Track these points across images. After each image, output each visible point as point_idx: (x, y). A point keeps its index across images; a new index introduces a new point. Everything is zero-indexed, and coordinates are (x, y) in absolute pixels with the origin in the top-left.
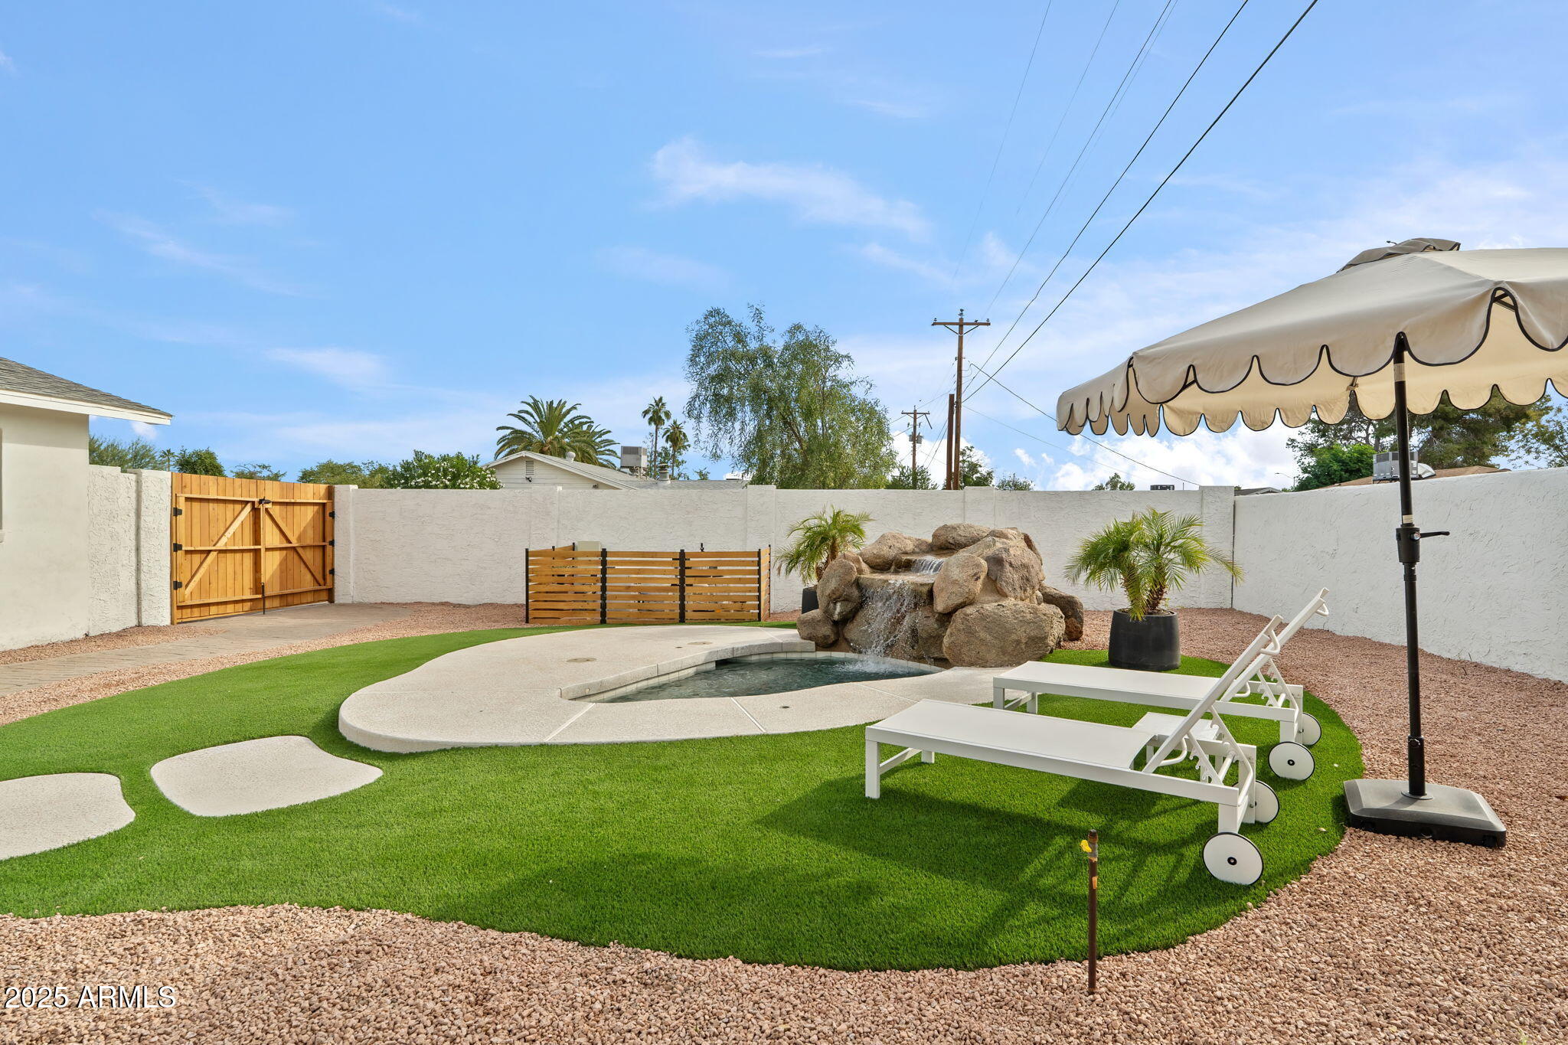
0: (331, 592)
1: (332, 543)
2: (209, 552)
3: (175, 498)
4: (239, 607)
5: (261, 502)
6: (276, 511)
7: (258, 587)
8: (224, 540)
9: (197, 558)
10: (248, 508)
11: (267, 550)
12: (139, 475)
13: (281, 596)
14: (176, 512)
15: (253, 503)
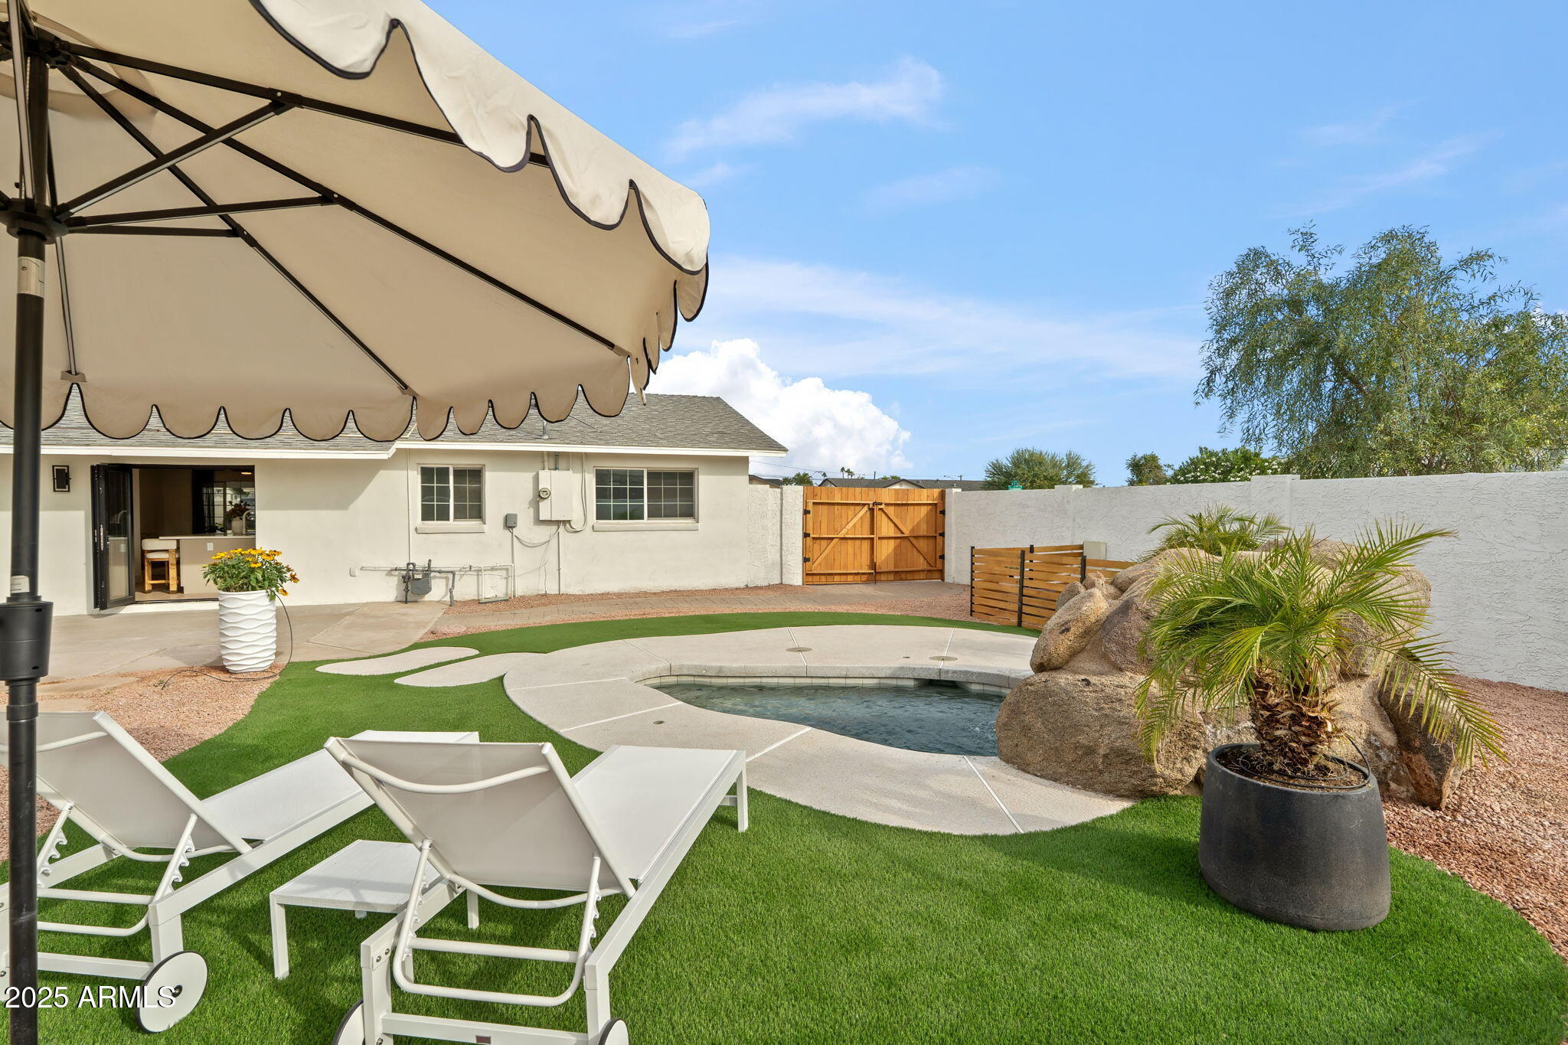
0: (942, 572)
1: (942, 535)
2: (833, 538)
3: (806, 503)
4: (858, 578)
5: (873, 504)
6: (890, 511)
7: (873, 565)
8: (844, 531)
9: (824, 543)
10: (866, 508)
11: (879, 538)
12: (782, 489)
13: (896, 572)
14: (806, 512)
15: (869, 504)
